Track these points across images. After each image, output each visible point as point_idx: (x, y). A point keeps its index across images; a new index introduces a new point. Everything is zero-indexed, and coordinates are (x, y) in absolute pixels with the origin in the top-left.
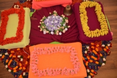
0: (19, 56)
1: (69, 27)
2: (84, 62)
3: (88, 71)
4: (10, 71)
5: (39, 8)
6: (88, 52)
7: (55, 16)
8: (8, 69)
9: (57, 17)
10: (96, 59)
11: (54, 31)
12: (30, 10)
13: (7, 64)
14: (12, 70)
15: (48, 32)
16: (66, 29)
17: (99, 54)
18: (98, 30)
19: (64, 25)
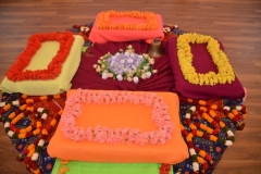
0: (40, 110)
1: (155, 71)
2: (184, 135)
3: (193, 152)
4: (11, 133)
5: (101, 41)
6: (192, 116)
7: (130, 53)
8: (8, 129)
9: (133, 55)
10: (210, 130)
11: (124, 75)
12: (83, 42)
13: (10, 120)
14: (17, 133)
15: (111, 75)
16: (149, 74)
17: (218, 122)
18: (212, 73)
19: (146, 68)
